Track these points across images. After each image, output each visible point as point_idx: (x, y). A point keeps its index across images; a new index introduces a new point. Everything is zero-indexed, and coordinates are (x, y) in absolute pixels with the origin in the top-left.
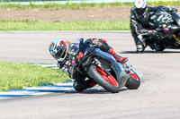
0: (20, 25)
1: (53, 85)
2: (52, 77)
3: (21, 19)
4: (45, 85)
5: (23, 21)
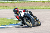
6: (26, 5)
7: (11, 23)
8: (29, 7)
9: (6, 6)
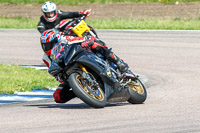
0: (12, 22)
1: (48, 90)
2: (47, 80)
3: (13, 15)
4: (39, 90)
5: (15, 18)
6: (99, 12)
7: (38, 84)
8: (109, 21)
9: (18, 15)
